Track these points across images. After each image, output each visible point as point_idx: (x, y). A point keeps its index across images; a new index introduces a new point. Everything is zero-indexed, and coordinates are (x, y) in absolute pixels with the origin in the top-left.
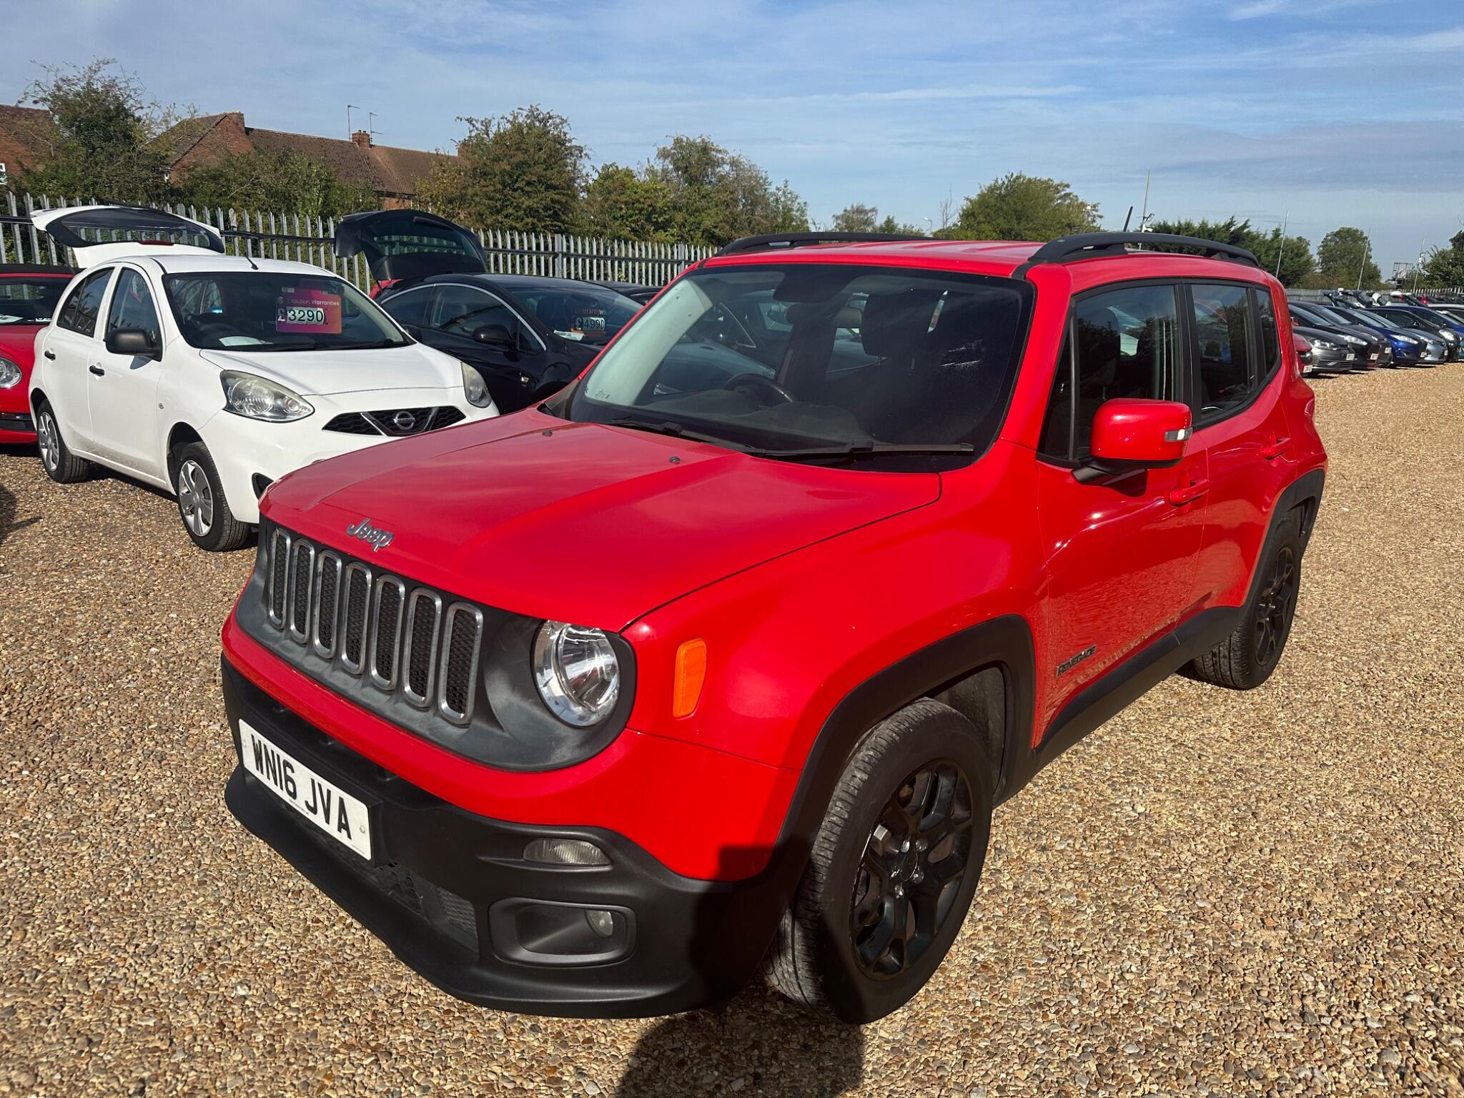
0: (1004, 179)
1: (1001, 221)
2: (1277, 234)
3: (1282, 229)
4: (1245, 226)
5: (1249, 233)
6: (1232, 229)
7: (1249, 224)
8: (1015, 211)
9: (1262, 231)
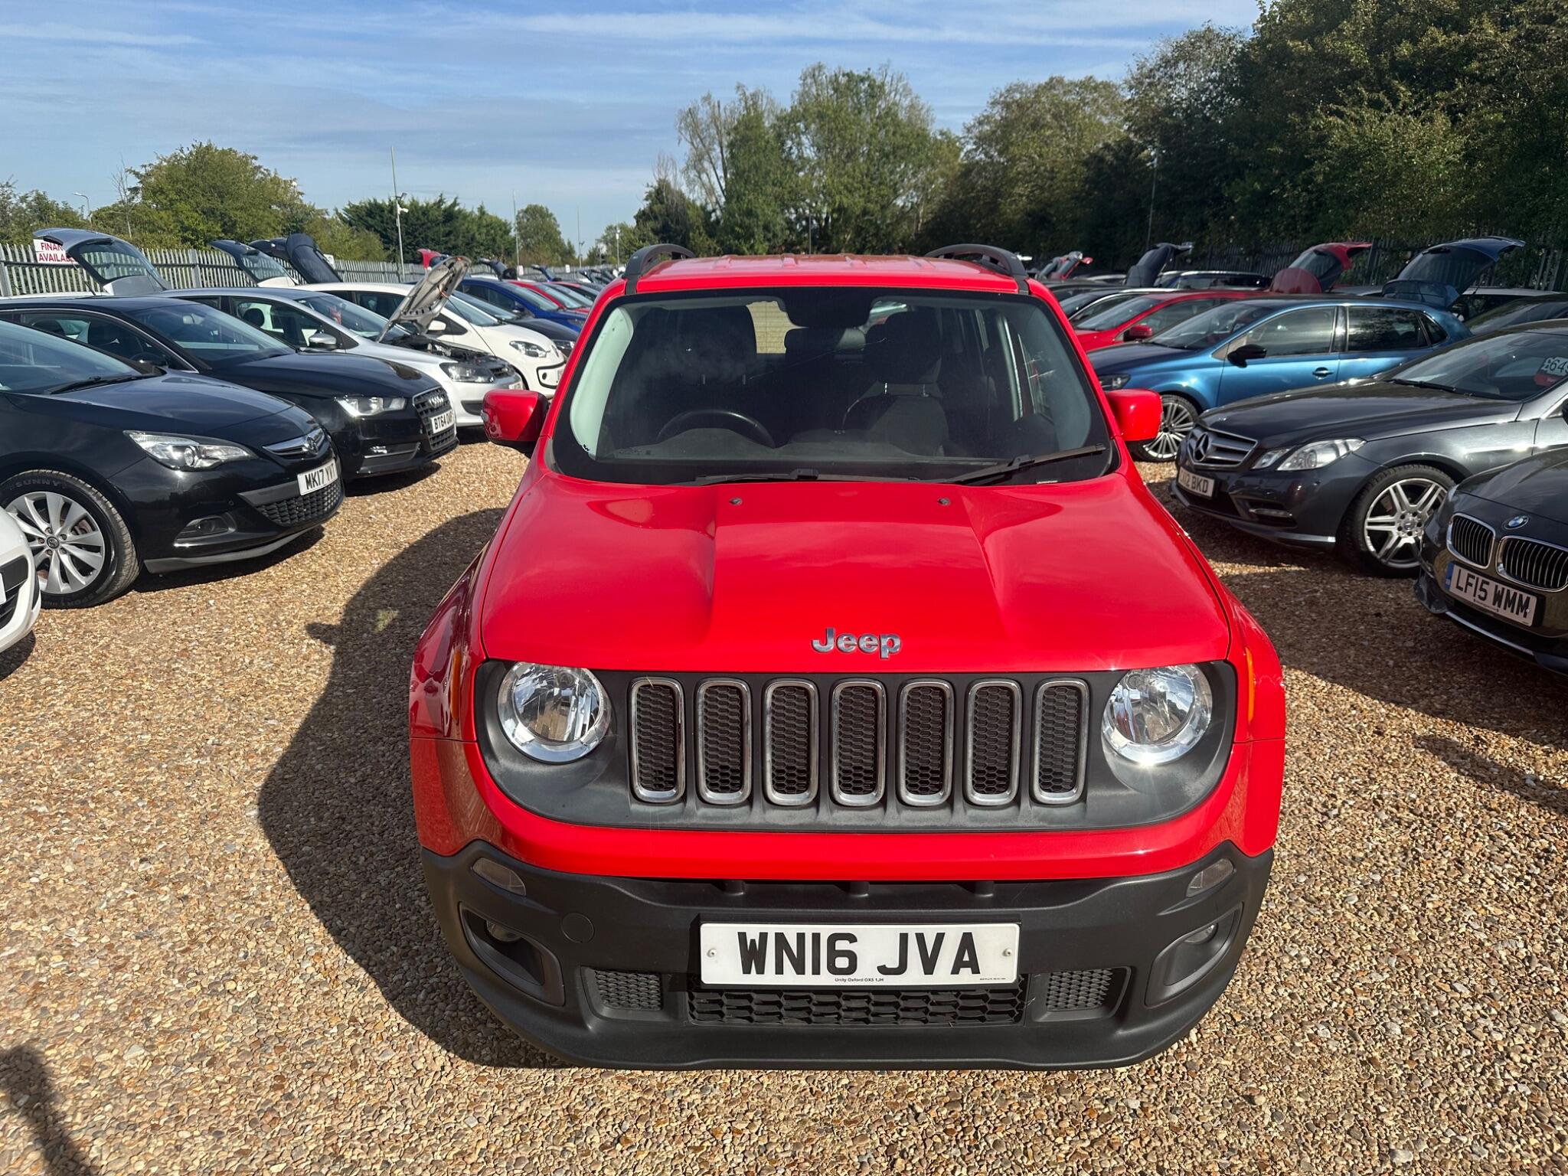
0: (191, 148)
1: (200, 199)
2: (481, 210)
3: (485, 205)
4: (455, 204)
5: (460, 211)
6: (443, 207)
7: (458, 201)
8: (215, 187)
9: (469, 210)
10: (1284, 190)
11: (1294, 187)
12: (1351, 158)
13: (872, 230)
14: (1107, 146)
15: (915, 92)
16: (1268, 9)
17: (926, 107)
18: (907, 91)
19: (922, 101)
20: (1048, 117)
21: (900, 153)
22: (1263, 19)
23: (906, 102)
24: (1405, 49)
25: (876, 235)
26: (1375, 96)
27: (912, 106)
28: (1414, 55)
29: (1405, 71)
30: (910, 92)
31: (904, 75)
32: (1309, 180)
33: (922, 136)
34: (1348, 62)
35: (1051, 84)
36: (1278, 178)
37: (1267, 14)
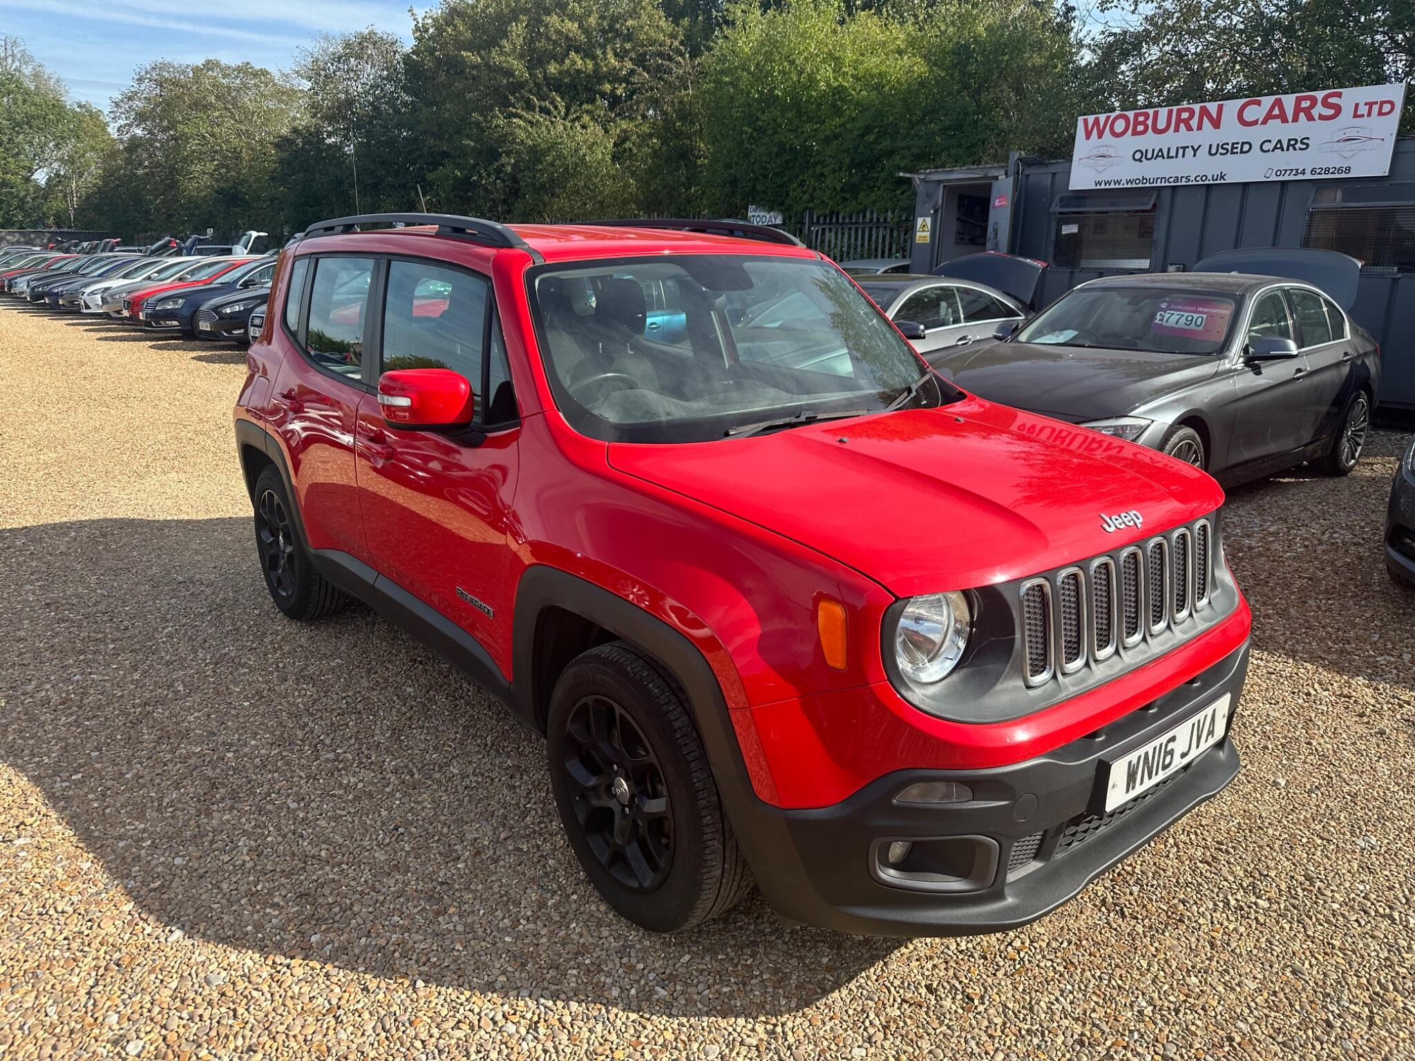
10: (481, 177)
11: (489, 175)
12: (536, 154)
13: (15, 203)
14: (295, 130)
15: (37, 61)
16: (420, 20)
17: (56, 76)
18: (26, 59)
19: (48, 71)
20: (213, 99)
21: (35, 123)
22: (417, 29)
23: (27, 70)
24: (553, 68)
25: (21, 207)
26: (543, 104)
27: (36, 75)
28: (561, 73)
29: (556, 84)
30: (31, 59)
31: (19, 40)
32: (499, 171)
33: (57, 107)
34: (513, 76)
35: (210, 65)
36: (474, 167)
37: (420, 25)
